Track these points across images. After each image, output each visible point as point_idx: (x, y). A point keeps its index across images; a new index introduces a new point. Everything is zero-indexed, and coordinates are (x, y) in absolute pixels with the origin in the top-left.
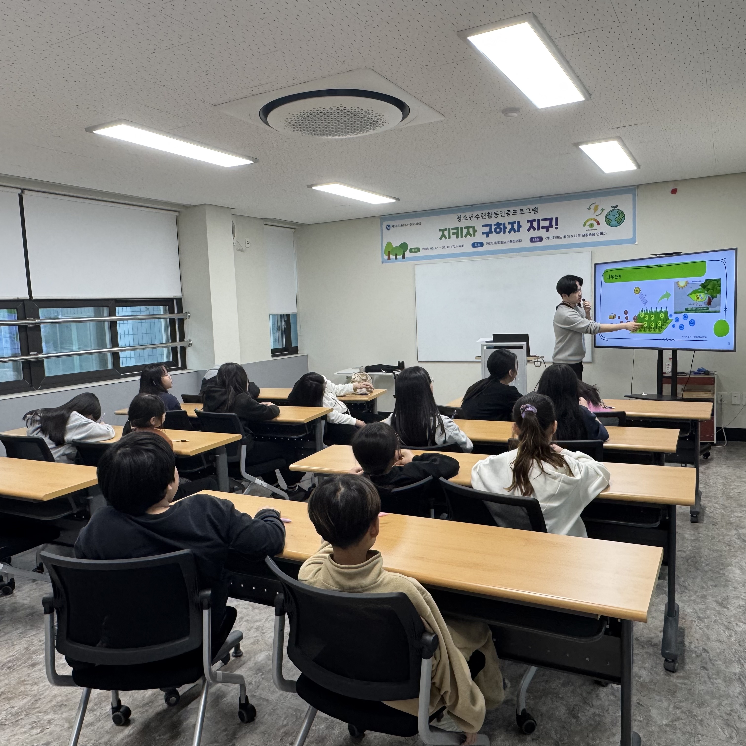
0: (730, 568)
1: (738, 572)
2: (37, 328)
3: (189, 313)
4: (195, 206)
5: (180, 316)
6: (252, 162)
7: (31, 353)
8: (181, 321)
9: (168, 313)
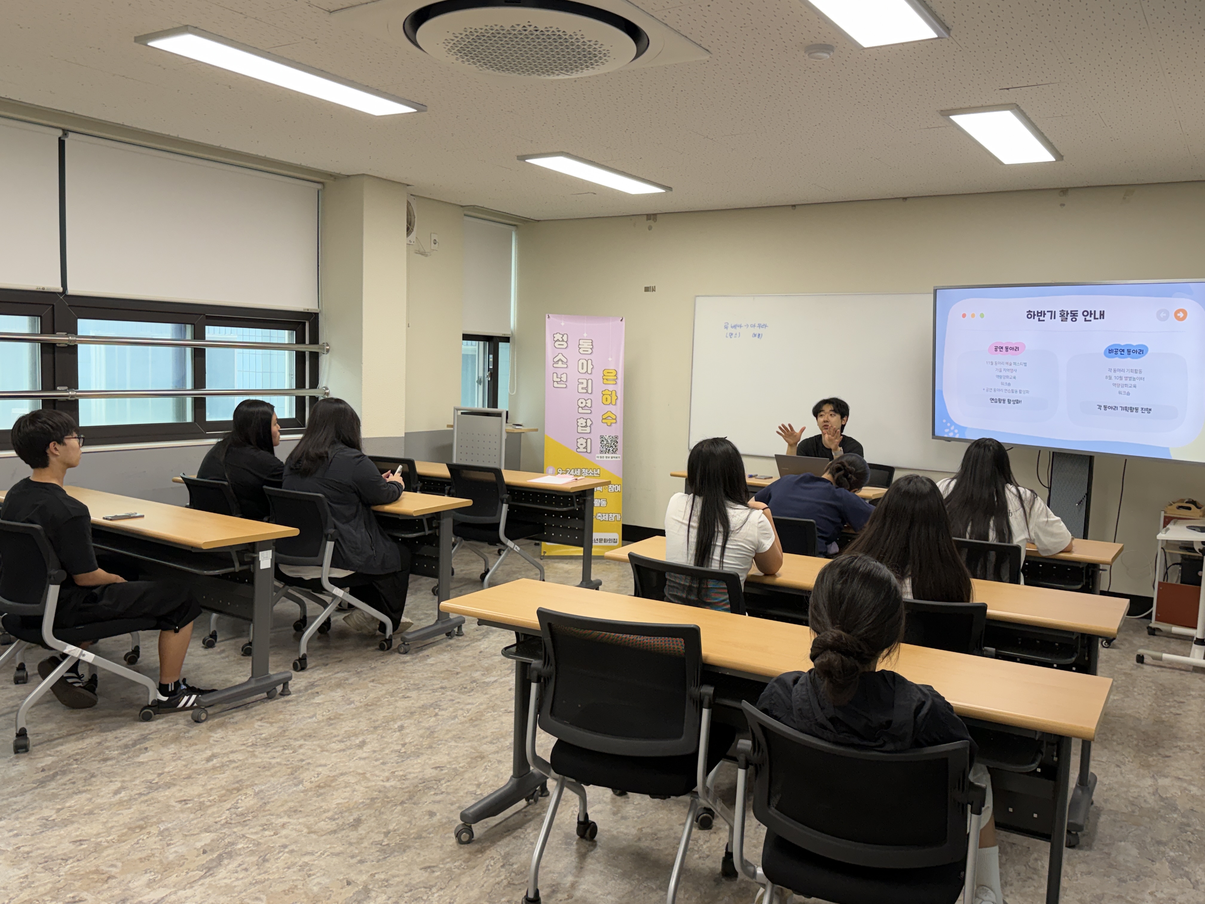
0: (1123, 843)
1: (1135, 852)
2: (72, 350)
3: (328, 345)
4: (348, 176)
5: (314, 348)
6: (415, 111)
7: (58, 388)
8: (315, 356)
9: (294, 343)
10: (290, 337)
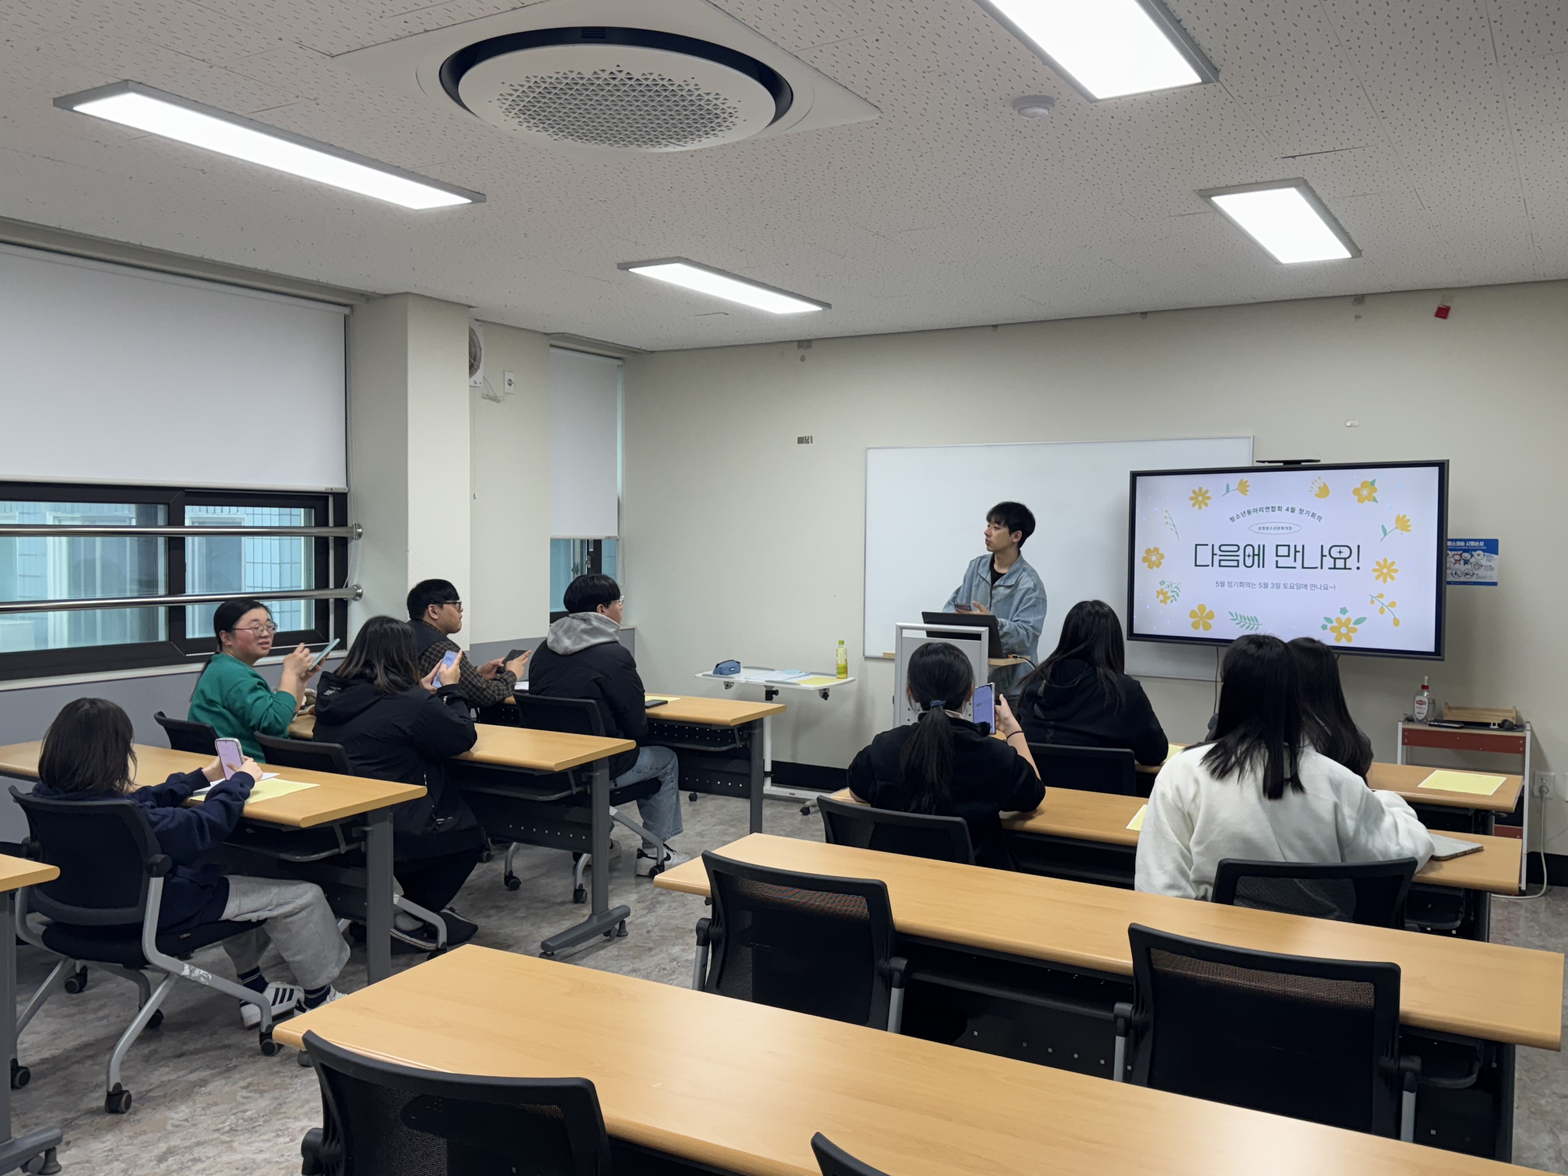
3: (360, 527)
4: (386, 296)
5: (340, 532)
6: (470, 201)
8: (342, 544)
9: (313, 525)
10: (307, 517)
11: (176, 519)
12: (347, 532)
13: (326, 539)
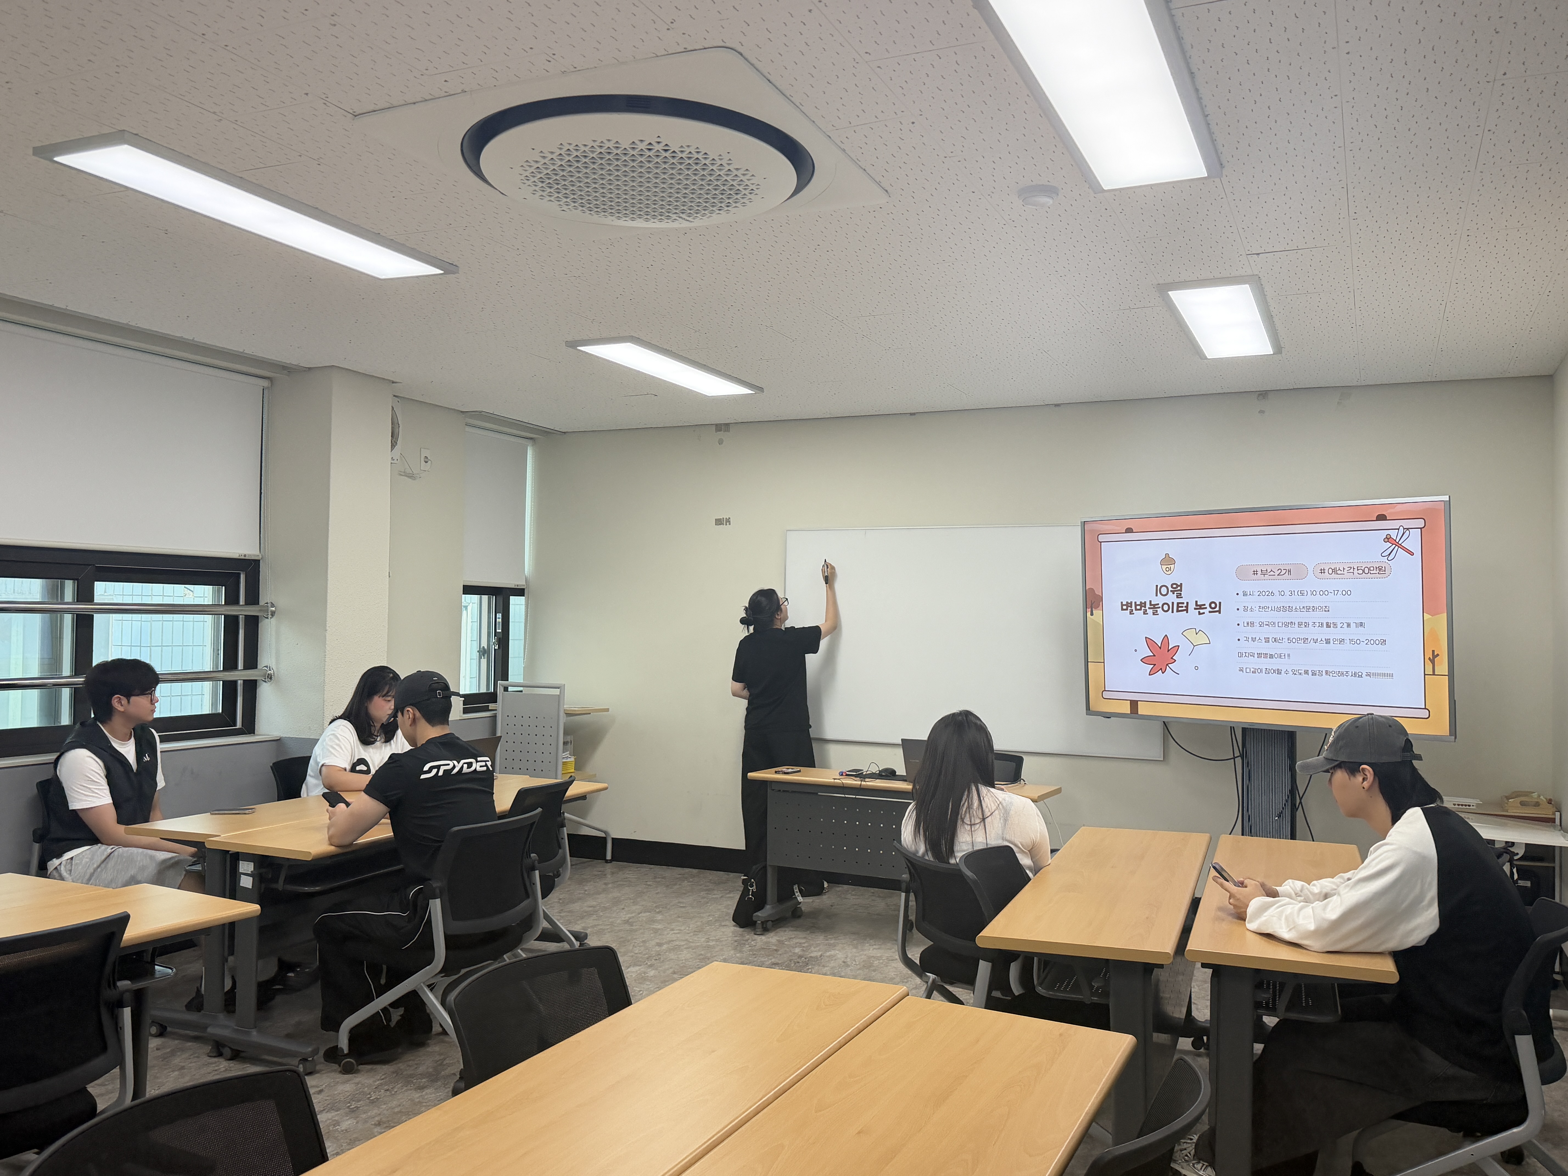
3: (273, 605)
4: (309, 368)
5: (252, 611)
6: (440, 272)
8: (253, 623)
9: (223, 603)
10: (216, 595)
11: (85, 594)
12: (260, 610)
13: (236, 618)
